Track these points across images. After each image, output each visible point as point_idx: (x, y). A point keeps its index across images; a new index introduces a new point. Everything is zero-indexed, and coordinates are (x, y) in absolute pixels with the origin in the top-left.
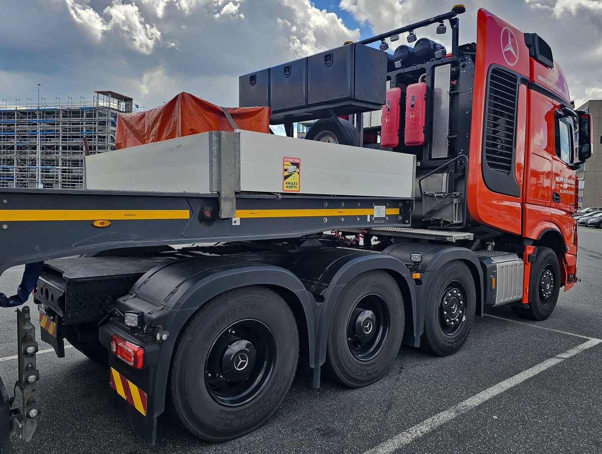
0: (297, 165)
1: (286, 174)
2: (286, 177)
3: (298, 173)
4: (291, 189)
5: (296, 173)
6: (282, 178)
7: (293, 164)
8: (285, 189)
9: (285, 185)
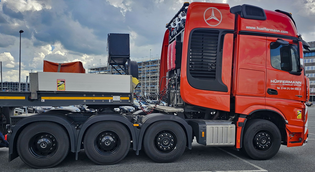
0: (64, 82)
1: (58, 85)
2: (58, 86)
3: (64, 84)
4: (61, 90)
5: (63, 84)
6: (57, 86)
7: (61, 81)
8: (58, 90)
9: (58, 89)
